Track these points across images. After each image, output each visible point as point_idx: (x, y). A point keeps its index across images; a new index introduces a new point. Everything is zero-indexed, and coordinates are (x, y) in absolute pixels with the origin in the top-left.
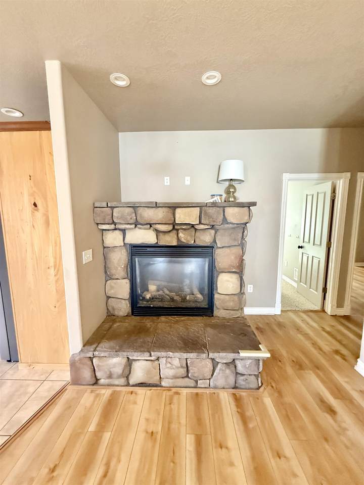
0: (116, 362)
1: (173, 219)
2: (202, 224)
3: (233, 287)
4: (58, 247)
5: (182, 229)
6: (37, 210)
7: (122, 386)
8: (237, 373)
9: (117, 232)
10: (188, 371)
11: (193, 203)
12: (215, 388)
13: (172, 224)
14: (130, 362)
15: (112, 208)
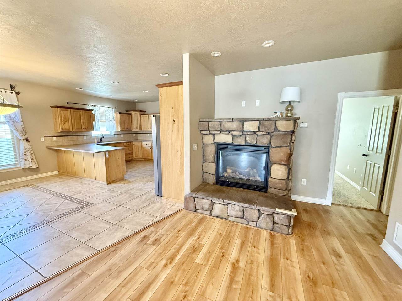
0: (206, 203)
1: (242, 128)
2: (261, 131)
3: (282, 174)
4: (182, 141)
5: (248, 134)
6: (175, 123)
7: (208, 215)
8: (274, 222)
9: (210, 135)
10: (243, 214)
11: (255, 118)
12: (259, 227)
13: (242, 131)
14: (212, 204)
15: (209, 122)
